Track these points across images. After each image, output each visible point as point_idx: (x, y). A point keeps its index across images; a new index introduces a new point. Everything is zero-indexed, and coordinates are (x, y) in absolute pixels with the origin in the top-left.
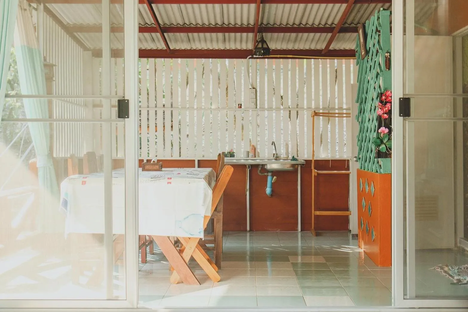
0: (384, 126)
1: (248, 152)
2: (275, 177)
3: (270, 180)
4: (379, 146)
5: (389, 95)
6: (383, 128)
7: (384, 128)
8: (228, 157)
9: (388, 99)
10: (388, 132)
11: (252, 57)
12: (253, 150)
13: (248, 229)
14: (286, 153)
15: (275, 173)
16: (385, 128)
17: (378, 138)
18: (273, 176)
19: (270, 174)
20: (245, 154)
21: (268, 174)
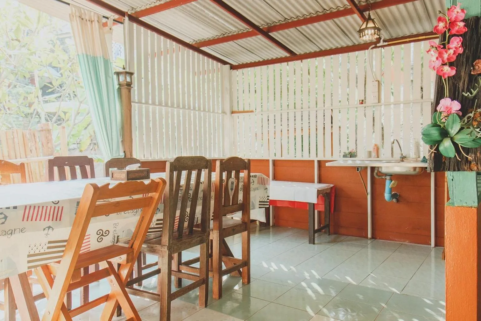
0: (449, 97)
1: (370, 153)
2: (393, 182)
3: (388, 185)
4: (439, 143)
5: (456, 18)
6: (446, 102)
7: (449, 100)
8: (348, 157)
9: (457, 28)
10: (460, 110)
11: (376, 46)
12: (375, 150)
13: (369, 236)
14: (415, 153)
15: (393, 176)
16: (452, 100)
17: (435, 125)
18: (391, 180)
19: (388, 178)
20: (367, 154)
21: (386, 177)
